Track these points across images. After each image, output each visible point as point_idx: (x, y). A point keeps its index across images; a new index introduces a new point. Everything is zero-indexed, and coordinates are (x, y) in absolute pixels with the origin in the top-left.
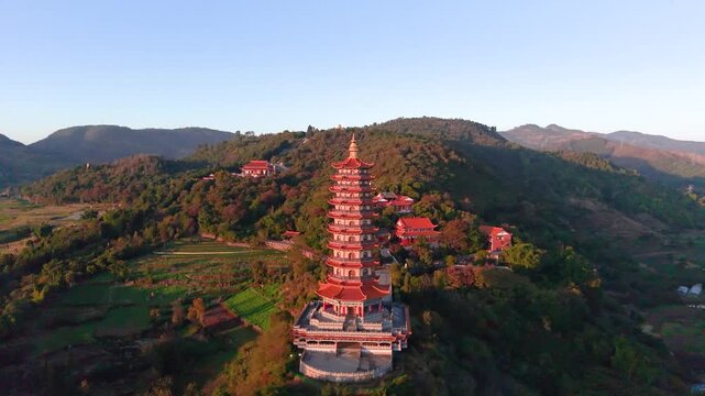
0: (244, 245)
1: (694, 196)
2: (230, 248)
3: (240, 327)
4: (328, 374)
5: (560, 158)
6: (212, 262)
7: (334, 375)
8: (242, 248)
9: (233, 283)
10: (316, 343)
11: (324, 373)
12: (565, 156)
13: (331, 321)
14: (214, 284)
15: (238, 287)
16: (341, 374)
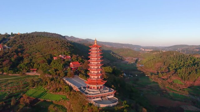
0: (17, 75)
1: (112, 54)
2: (12, 77)
3: (40, 101)
4: (109, 105)
5: (84, 45)
6: (9, 82)
7: (110, 105)
8: (17, 76)
9: (23, 88)
10: (95, 98)
11: (108, 105)
12: (85, 45)
13: (95, 92)
14: (16, 89)
15: (26, 89)
16: (112, 104)
